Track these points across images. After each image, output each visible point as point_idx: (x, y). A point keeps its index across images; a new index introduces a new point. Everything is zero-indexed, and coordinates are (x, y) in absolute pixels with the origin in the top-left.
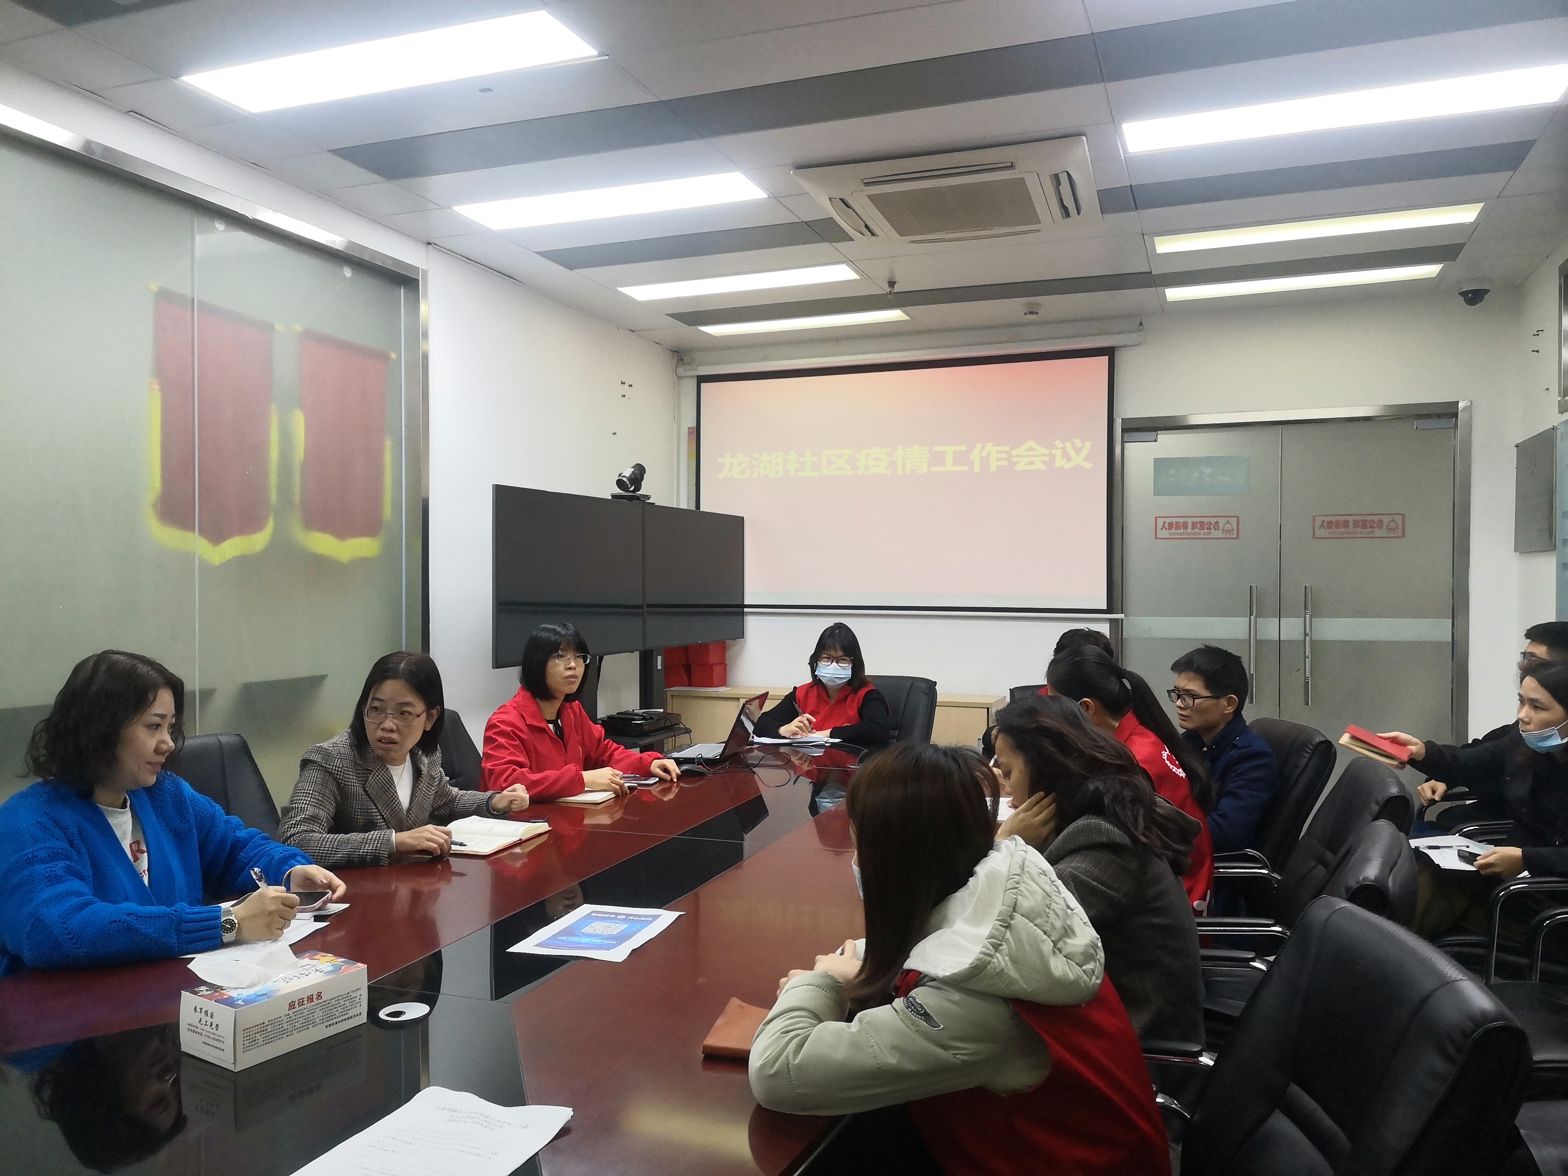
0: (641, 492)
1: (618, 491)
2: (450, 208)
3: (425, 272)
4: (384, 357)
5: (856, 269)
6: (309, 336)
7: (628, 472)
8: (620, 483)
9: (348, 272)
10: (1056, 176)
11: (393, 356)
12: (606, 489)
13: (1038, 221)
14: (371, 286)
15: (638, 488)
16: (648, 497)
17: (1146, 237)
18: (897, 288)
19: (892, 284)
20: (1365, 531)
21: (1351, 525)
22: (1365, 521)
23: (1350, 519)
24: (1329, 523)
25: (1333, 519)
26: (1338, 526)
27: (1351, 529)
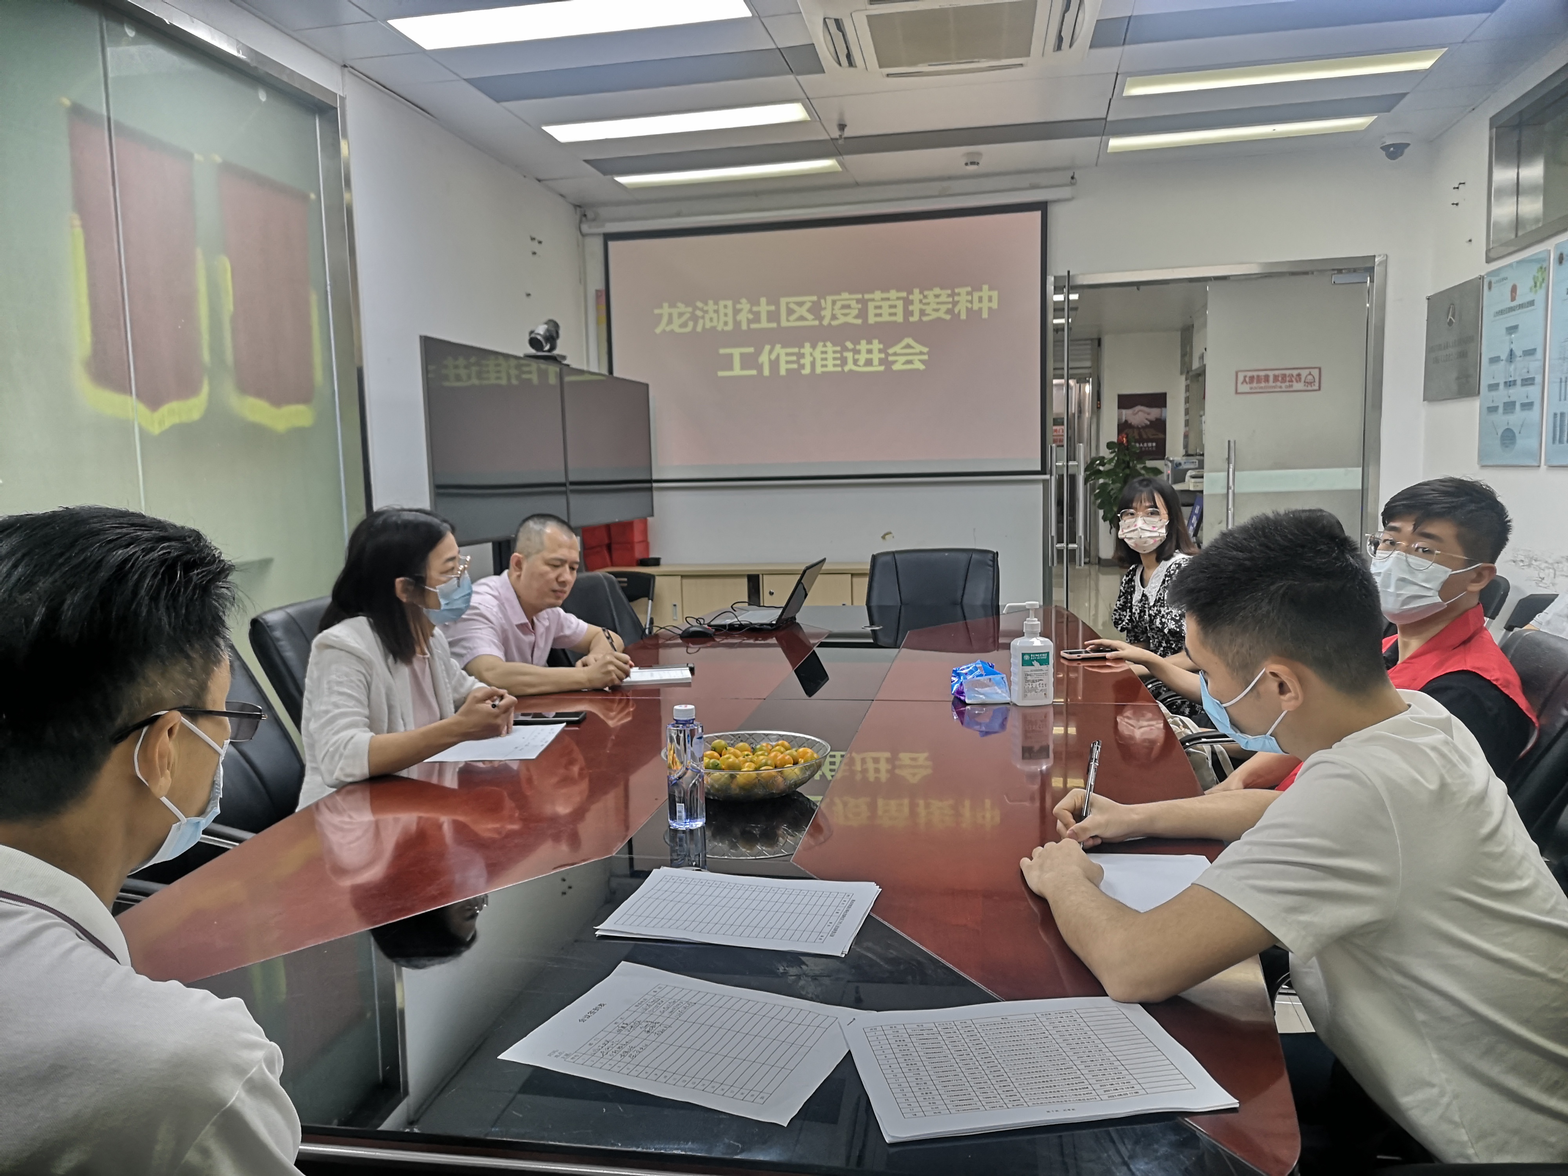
0: (557, 352)
1: (531, 349)
7: (541, 329)
8: (533, 341)
12: (516, 346)
15: (553, 348)
20: (1283, 385)
21: (1271, 379)
22: (1284, 376)
23: (1271, 374)
24: (1252, 378)
25: (1255, 374)
26: (1259, 381)
27: (1271, 383)
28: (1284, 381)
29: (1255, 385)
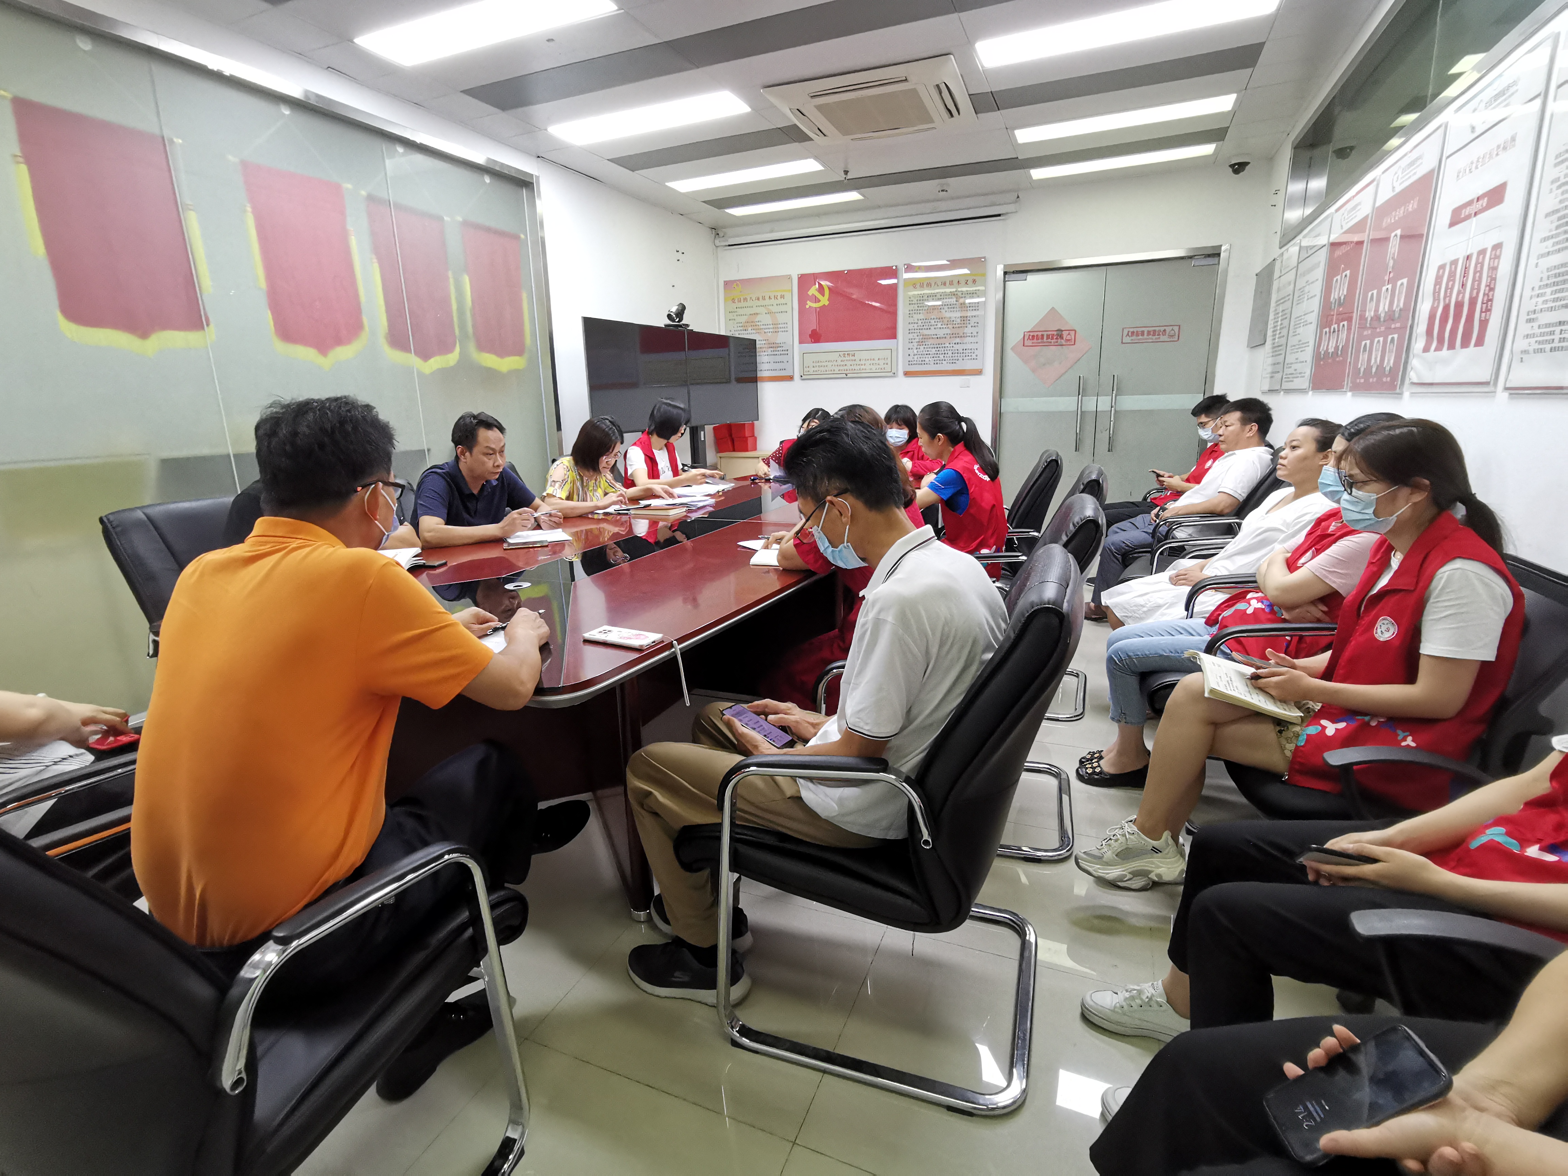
0: (683, 322)
1: (669, 322)
2: (546, 130)
3: (537, 177)
4: (516, 237)
5: (823, 163)
6: (466, 224)
7: (674, 309)
8: (669, 317)
9: (487, 179)
10: (938, 86)
11: (522, 236)
12: (661, 321)
13: (932, 121)
14: (505, 190)
15: (681, 320)
16: (688, 325)
17: (1009, 129)
18: (849, 176)
19: (846, 172)
20: (1154, 337)
21: (1146, 333)
22: (1154, 331)
23: (1146, 330)
24: (1133, 333)
25: (1135, 330)
26: (1137, 335)
27: (1145, 336)
28: (1154, 335)
29: (1134, 337)
